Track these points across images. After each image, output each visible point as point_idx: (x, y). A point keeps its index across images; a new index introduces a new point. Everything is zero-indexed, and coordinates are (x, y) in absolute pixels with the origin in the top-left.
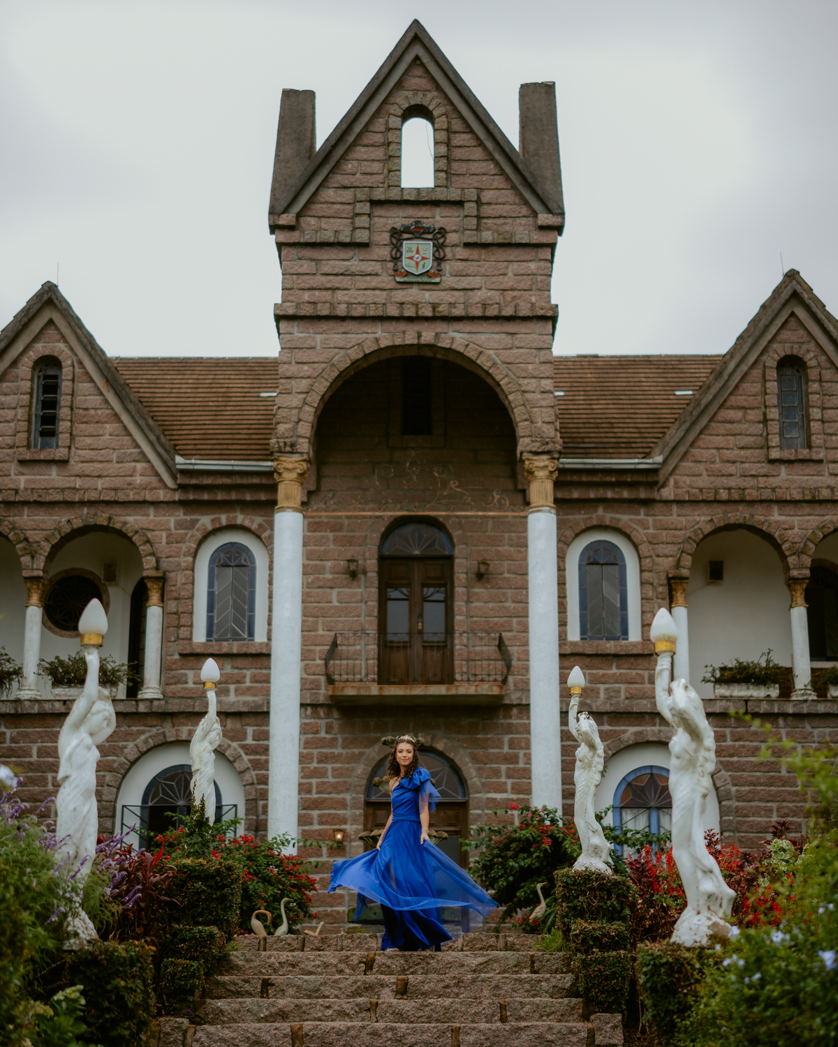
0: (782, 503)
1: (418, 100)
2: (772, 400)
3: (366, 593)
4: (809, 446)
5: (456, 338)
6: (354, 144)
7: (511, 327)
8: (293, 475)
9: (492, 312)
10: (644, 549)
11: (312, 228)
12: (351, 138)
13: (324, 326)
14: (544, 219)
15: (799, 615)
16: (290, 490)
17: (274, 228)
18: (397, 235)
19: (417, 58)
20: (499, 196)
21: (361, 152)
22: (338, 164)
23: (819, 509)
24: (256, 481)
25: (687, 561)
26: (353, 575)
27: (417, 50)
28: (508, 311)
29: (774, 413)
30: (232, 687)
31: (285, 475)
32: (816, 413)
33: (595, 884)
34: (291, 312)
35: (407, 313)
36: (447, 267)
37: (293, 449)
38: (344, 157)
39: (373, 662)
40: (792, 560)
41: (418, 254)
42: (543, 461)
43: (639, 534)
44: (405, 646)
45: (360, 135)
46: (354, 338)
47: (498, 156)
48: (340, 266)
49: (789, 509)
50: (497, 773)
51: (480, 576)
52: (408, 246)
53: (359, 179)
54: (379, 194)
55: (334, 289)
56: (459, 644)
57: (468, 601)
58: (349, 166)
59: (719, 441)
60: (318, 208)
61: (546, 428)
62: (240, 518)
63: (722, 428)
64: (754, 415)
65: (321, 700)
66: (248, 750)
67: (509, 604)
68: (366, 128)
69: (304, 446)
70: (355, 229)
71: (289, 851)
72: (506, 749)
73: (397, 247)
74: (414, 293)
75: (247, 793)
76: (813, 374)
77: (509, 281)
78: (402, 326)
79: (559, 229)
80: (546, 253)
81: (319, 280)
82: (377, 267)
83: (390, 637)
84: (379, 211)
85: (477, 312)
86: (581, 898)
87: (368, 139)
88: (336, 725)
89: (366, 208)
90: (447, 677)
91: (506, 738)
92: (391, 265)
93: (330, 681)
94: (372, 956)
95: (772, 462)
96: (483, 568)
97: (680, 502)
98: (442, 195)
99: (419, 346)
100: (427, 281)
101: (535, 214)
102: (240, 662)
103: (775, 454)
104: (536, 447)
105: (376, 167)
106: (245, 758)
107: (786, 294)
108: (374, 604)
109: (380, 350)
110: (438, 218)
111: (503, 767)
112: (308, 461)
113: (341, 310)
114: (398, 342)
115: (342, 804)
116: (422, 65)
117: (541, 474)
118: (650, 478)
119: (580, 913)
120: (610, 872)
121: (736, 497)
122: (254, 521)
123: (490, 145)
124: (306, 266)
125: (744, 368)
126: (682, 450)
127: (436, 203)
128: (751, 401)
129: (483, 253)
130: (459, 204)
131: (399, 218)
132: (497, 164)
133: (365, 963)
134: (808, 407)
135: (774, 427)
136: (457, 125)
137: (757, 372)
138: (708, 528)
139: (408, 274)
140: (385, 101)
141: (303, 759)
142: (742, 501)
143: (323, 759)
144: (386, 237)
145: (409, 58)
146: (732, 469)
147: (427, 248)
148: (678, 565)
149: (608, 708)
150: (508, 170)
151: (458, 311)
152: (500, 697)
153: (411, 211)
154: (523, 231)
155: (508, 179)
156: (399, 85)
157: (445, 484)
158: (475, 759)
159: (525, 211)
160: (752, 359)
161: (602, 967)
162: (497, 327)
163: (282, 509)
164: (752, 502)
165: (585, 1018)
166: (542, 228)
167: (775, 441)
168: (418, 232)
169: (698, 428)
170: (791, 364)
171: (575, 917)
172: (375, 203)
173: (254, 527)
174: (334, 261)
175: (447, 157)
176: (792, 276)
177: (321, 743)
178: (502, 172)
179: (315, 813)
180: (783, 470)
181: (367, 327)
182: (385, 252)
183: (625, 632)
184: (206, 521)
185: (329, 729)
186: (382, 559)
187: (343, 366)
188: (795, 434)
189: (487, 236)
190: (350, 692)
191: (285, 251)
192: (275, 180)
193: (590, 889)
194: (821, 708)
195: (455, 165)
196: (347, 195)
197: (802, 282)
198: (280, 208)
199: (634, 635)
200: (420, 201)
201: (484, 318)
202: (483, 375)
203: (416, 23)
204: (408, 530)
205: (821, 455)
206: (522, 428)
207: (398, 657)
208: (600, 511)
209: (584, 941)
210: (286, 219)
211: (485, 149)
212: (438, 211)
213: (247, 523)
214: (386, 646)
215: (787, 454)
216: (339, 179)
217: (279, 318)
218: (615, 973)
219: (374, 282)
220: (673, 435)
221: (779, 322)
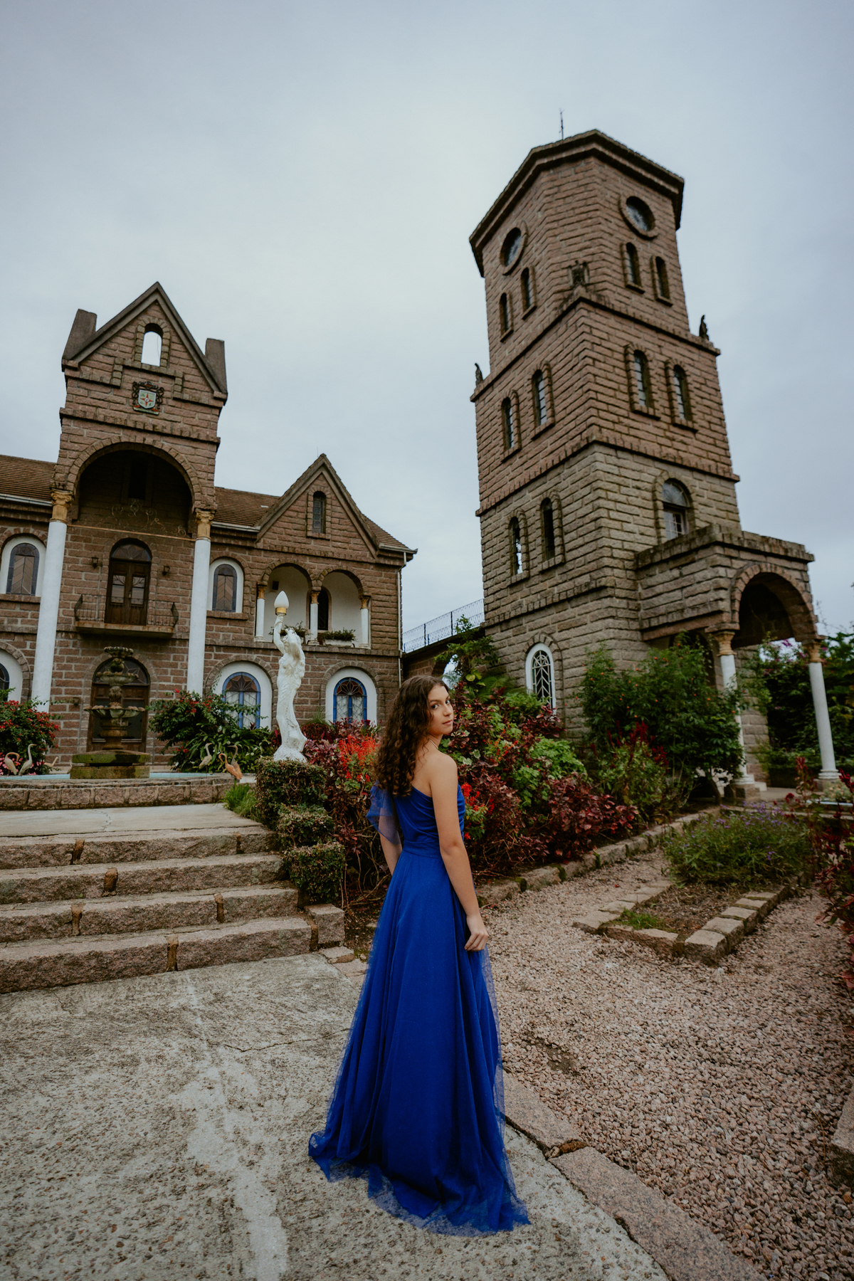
0: (311, 556)
1: (155, 321)
2: (310, 510)
3: (102, 575)
4: (324, 532)
5: (165, 444)
6: (116, 335)
7: (195, 445)
8: (63, 502)
9: (185, 435)
10: (247, 570)
11: (86, 372)
12: (115, 331)
13: (89, 425)
14: (217, 394)
15: (314, 607)
16: (60, 510)
17: (64, 367)
18: (136, 387)
19: (156, 301)
20: (194, 378)
21: (120, 340)
22: (106, 342)
23: (326, 561)
24: (43, 511)
25: (267, 578)
26: (95, 566)
27: (156, 297)
28: (194, 436)
29: (310, 516)
30: (20, 620)
31: (58, 502)
32: (328, 518)
33: (297, 773)
34: (70, 413)
35: (138, 427)
36: (163, 408)
37: (64, 488)
38: (110, 340)
39: (102, 612)
40: (314, 582)
41: (147, 399)
42: (206, 514)
43: (245, 563)
44: (121, 605)
45: (120, 331)
46: (106, 435)
47: (195, 359)
48: (103, 396)
49: (314, 559)
50: (166, 672)
51: (165, 574)
52: (142, 393)
53: (117, 353)
54: (128, 363)
55: (97, 407)
56: (151, 606)
57: (157, 586)
58: (113, 346)
59: (285, 525)
60: (91, 363)
61: (209, 498)
62: (32, 530)
63: (287, 519)
64: (301, 515)
65: (71, 629)
66: (26, 653)
67: (179, 589)
68: (124, 329)
69: (71, 487)
70: (112, 378)
71: (43, 709)
72: (171, 661)
73: (137, 393)
74: (143, 418)
75: (24, 676)
76: (329, 501)
77: (195, 421)
78: (135, 433)
79: (224, 401)
80: (216, 412)
81: (88, 400)
82: (124, 400)
83: (114, 600)
84: (127, 372)
85: (178, 434)
86: (284, 786)
87: (124, 334)
88: (79, 643)
89: (121, 368)
90: (143, 622)
91: (172, 655)
92: (131, 401)
93: (77, 619)
94: (80, 845)
95: (308, 537)
96: (166, 570)
97: (265, 550)
98: (163, 371)
99: (144, 445)
100: (150, 412)
101: (212, 391)
102: (25, 606)
103: (310, 534)
104: (203, 506)
105: (128, 349)
106: (25, 657)
107: (320, 464)
108: (105, 582)
109: (121, 443)
110: (160, 382)
111: (169, 669)
112: (73, 496)
113: (101, 418)
114: (132, 440)
115: (80, 684)
116: (159, 305)
117: (204, 521)
118: (252, 537)
119: (282, 798)
120: (305, 761)
121: (291, 551)
122: (40, 533)
123: (192, 352)
124: (82, 392)
125: (299, 493)
126: (268, 526)
127: (161, 375)
128: (300, 509)
129: (183, 405)
130: (173, 378)
131: (139, 378)
132: (195, 363)
133: (72, 853)
134: (325, 515)
135: (310, 522)
136: (175, 339)
137: (304, 497)
138: (278, 564)
139: (141, 407)
140: (136, 318)
141: (56, 659)
142: (294, 553)
143: (70, 660)
144: (130, 386)
145: (152, 300)
146: (290, 538)
147: (153, 396)
148: (262, 579)
149: (223, 644)
150: (200, 367)
151: (167, 431)
152: (171, 634)
153: (145, 376)
154: (206, 398)
155: (200, 371)
156: (145, 311)
157: (152, 518)
158: (155, 665)
159: (207, 389)
160: (303, 490)
161: (320, 862)
162: (187, 443)
163: (54, 520)
164: (298, 554)
165: (301, 908)
166: (216, 398)
167: (310, 528)
168: (149, 387)
169: (276, 517)
170: (319, 496)
171: (279, 801)
172: (126, 367)
173: (40, 536)
174: (98, 392)
175: (168, 353)
176: (323, 456)
177: (69, 652)
178: (197, 367)
179: (63, 688)
180: (313, 541)
181: (113, 430)
182: (129, 394)
183: (234, 608)
184: (11, 529)
185: (74, 645)
186: (112, 560)
187: (99, 448)
188: (319, 527)
189: (186, 397)
190: (88, 625)
191: (69, 381)
192: (68, 344)
193: (293, 777)
194: (321, 649)
195: (172, 359)
196: (110, 360)
197: (327, 460)
198: (69, 357)
199: (239, 610)
200: (150, 371)
201: (181, 437)
202: (177, 466)
203: (158, 283)
204: (127, 547)
205: (330, 537)
206: (197, 496)
207: (117, 610)
208: (227, 550)
209: (295, 830)
210: (72, 363)
211: (189, 354)
212: (160, 379)
213: (35, 533)
214: (110, 604)
215: (315, 535)
216: (105, 350)
217: (62, 416)
218: (332, 866)
219: (121, 407)
220: (265, 519)
221: (316, 476)
